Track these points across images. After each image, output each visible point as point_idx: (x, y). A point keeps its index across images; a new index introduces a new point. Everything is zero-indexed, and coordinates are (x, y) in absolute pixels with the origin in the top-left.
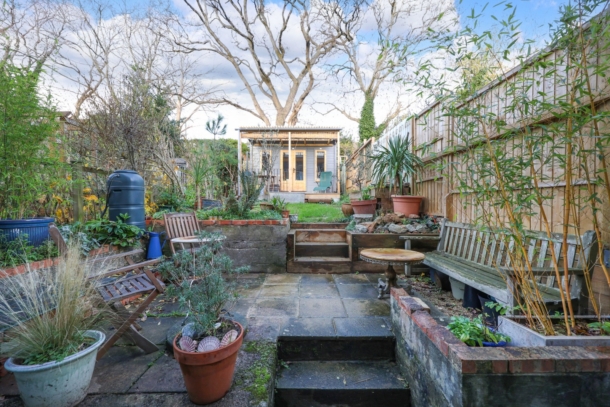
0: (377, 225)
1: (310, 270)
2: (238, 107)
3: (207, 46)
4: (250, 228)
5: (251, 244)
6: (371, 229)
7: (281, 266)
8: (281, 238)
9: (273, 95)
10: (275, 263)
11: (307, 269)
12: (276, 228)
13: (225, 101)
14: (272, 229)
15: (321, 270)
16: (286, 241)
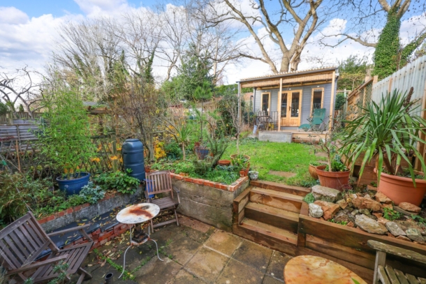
0: (340, 209)
1: (253, 239)
2: (251, 57)
3: (229, 16)
4: (206, 188)
5: (206, 201)
6: (328, 214)
7: (227, 225)
8: (227, 202)
9: (279, 40)
10: (223, 222)
11: (249, 236)
12: (224, 193)
13: (241, 55)
14: (221, 192)
15: (262, 242)
16: (232, 205)
